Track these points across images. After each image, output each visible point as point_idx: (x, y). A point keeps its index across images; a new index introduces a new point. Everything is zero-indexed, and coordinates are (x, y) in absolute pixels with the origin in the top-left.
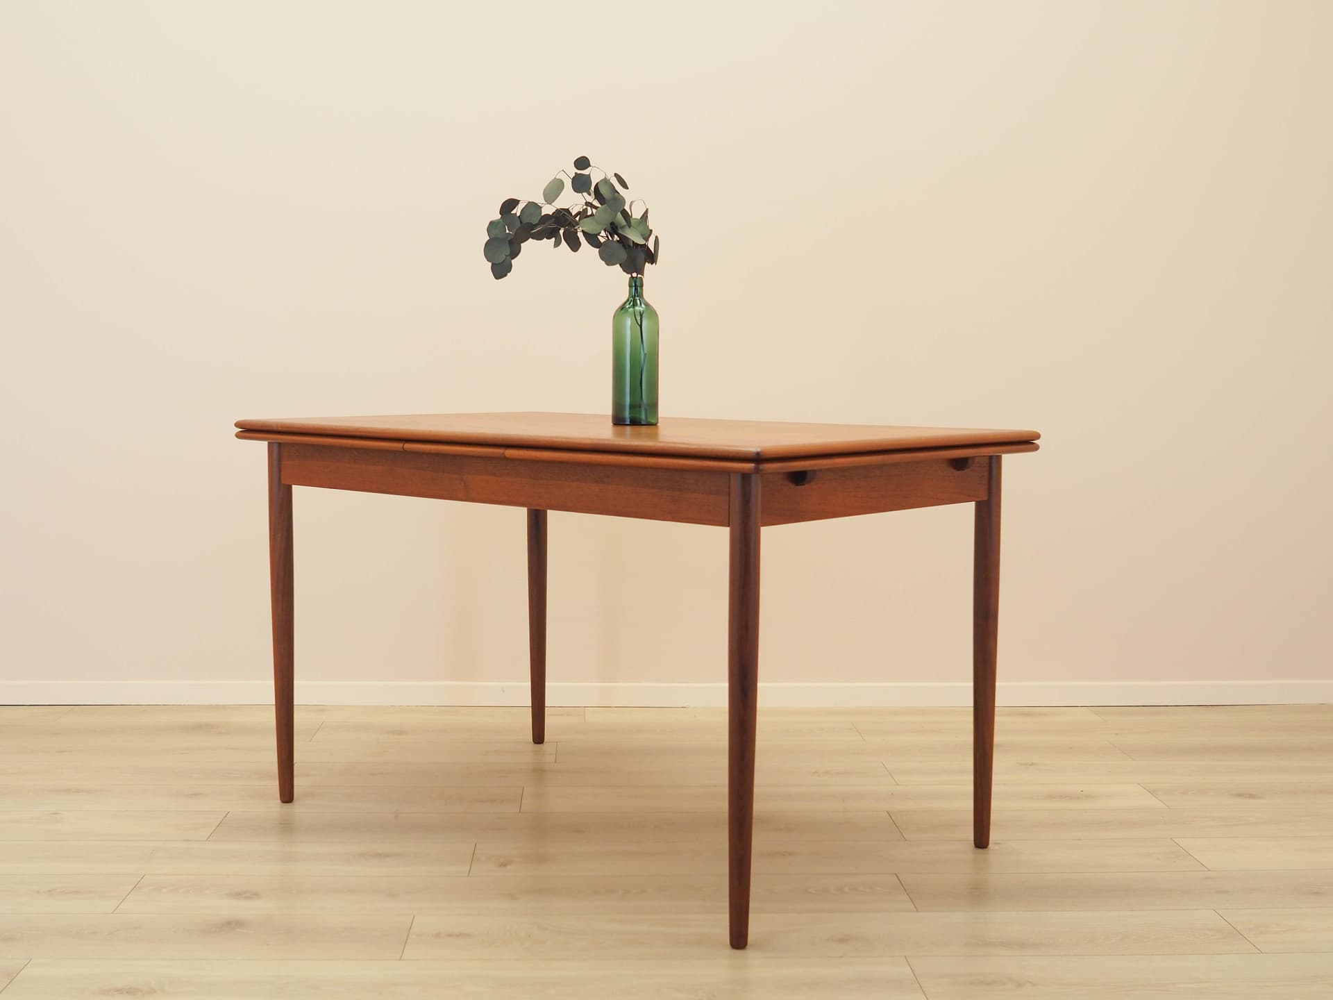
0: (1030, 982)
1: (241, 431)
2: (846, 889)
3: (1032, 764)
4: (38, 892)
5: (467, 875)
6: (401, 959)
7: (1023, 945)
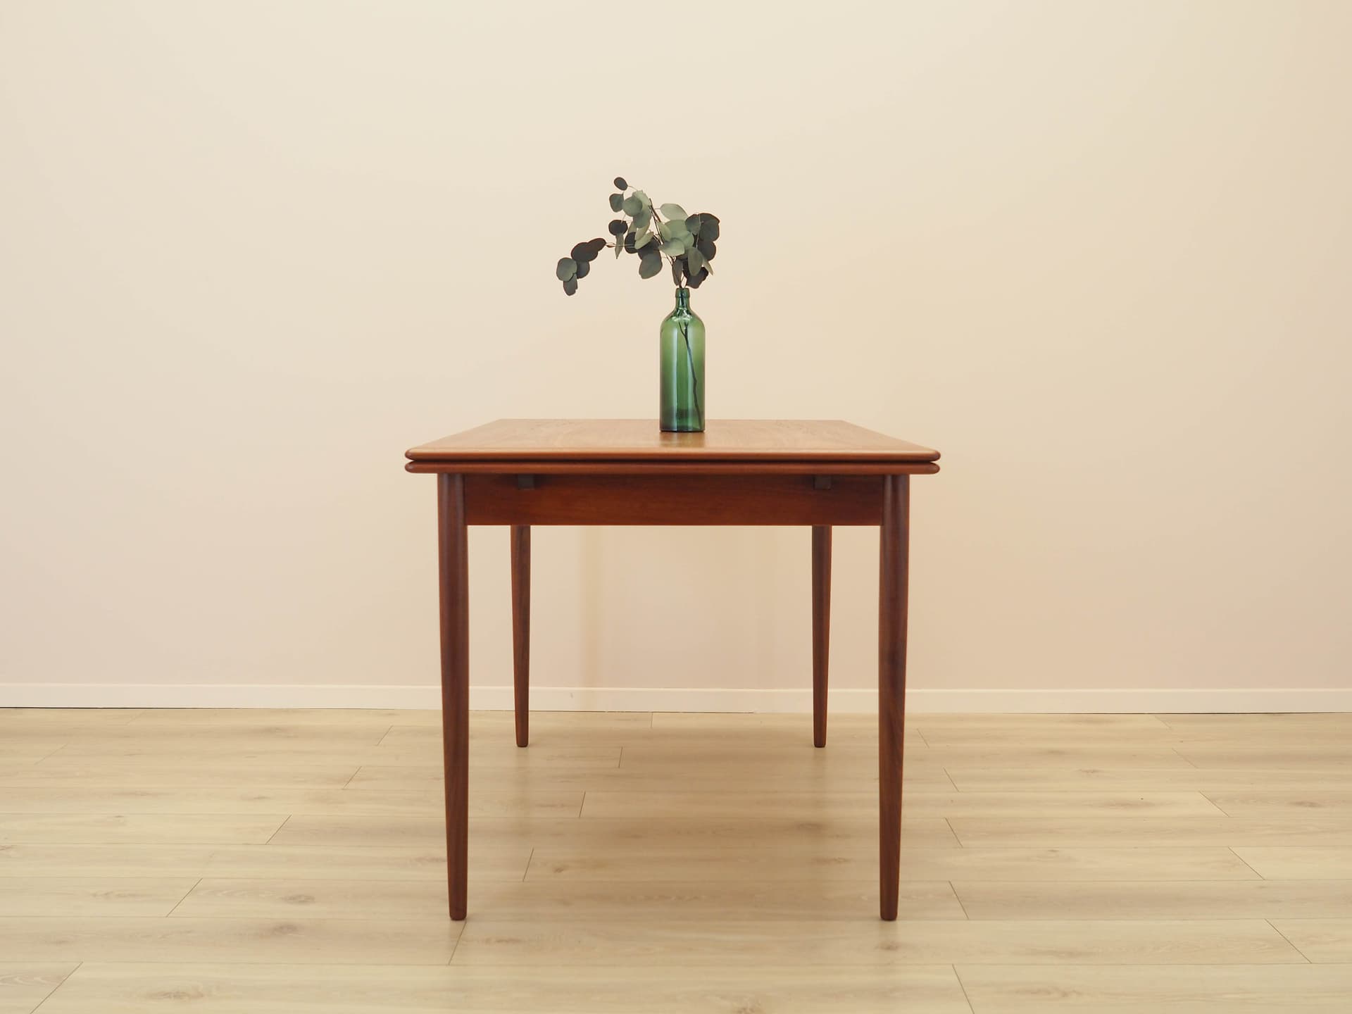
0: (1074, 991)
3: (1094, 771)
4: (95, 895)
5: (521, 880)
6: (449, 964)
7: (1072, 954)
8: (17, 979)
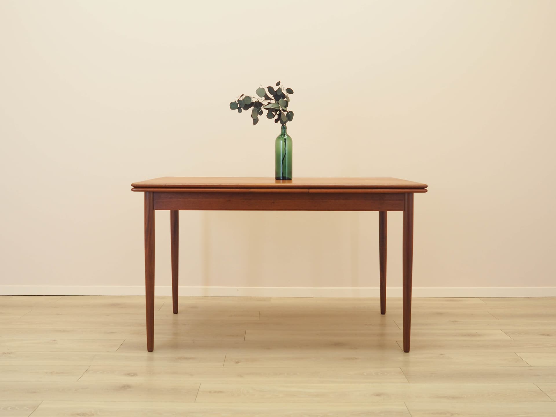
1: (133, 188)
2: (379, 374)
3: (456, 321)
4: (46, 373)
5: (222, 367)
6: (195, 402)
7: (453, 398)
8: (16, 408)
